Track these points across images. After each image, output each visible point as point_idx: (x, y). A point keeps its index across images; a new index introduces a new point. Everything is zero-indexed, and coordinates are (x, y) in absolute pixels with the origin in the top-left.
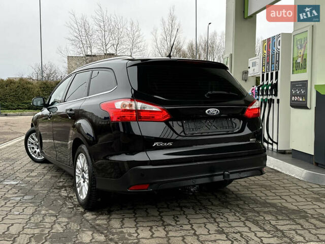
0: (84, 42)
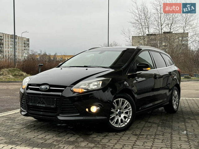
0: (143, 24)
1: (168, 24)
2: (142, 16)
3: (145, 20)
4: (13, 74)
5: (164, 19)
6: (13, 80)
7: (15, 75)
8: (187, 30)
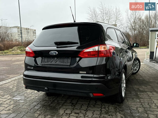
1: (107, 19)
2: (94, 15)
3: (95, 18)
4: (20, 50)
5: (105, 17)
6: (20, 53)
7: (21, 50)
8: (117, 22)
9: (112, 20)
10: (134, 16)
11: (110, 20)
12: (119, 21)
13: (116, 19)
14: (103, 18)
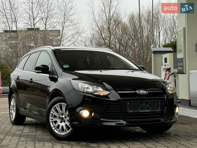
0: (9, 17)
1: (42, 18)
2: (7, 5)
8: (67, 27)
9: (55, 20)
10: (107, 15)
11: (48, 19)
12: (71, 24)
13: (63, 18)
14: (31, 14)
